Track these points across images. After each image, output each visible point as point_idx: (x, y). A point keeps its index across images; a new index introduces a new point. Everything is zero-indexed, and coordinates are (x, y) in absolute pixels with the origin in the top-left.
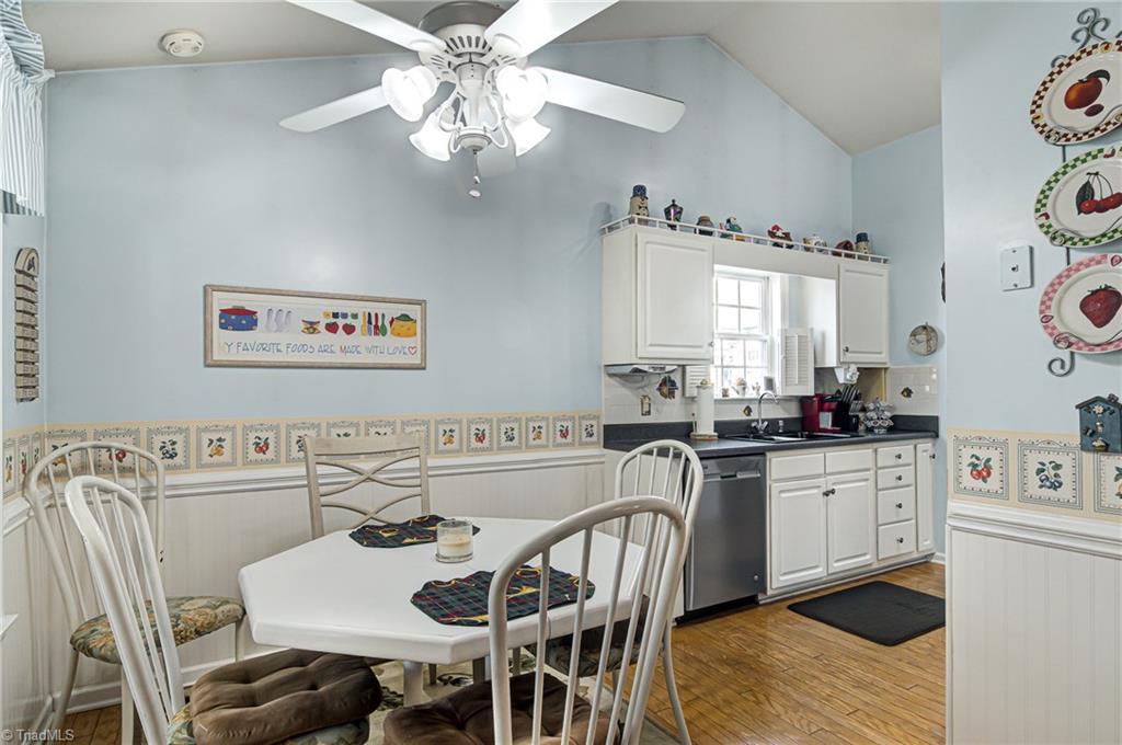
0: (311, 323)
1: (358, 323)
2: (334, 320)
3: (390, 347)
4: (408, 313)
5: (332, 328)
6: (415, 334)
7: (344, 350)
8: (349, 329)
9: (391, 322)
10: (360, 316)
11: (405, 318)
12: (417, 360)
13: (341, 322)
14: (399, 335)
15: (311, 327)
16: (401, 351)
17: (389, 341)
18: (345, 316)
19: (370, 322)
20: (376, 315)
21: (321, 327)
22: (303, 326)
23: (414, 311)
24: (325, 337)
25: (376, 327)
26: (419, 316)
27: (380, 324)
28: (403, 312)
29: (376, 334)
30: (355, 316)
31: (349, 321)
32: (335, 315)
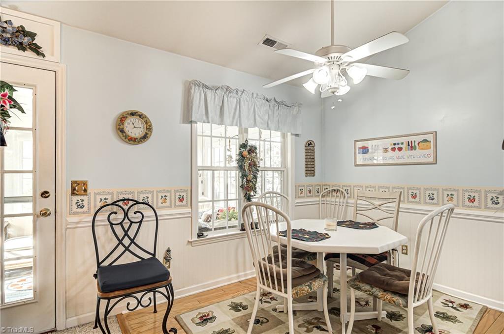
0: (386, 149)
1: (404, 146)
2: (394, 146)
3: (418, 155)
4: (426, 139)
5: (393, 149)
6: (430, 148)
7: (398, 158)
8: (400, 149)
9: (418, 144)
10: (404, 143)
11: (425, 141)
12: (431, 160)
13: (397, 147)
14: (422, 149)
15: (386, 150)
16: (424, 156)
17: (417, 152)
18: (398, 144)
19: (409, 145)
20: (411, 142)
21: (389, 150)
22: (383, 150)
23: (430, 138)
24: (390, 153)
25: (412, 147)
26: (432, 139)
27: (413, 145)
28: (424, 138)
29: (411, 150)
30: (402, 144)
31: (400, 146)
32: (395, 144)
